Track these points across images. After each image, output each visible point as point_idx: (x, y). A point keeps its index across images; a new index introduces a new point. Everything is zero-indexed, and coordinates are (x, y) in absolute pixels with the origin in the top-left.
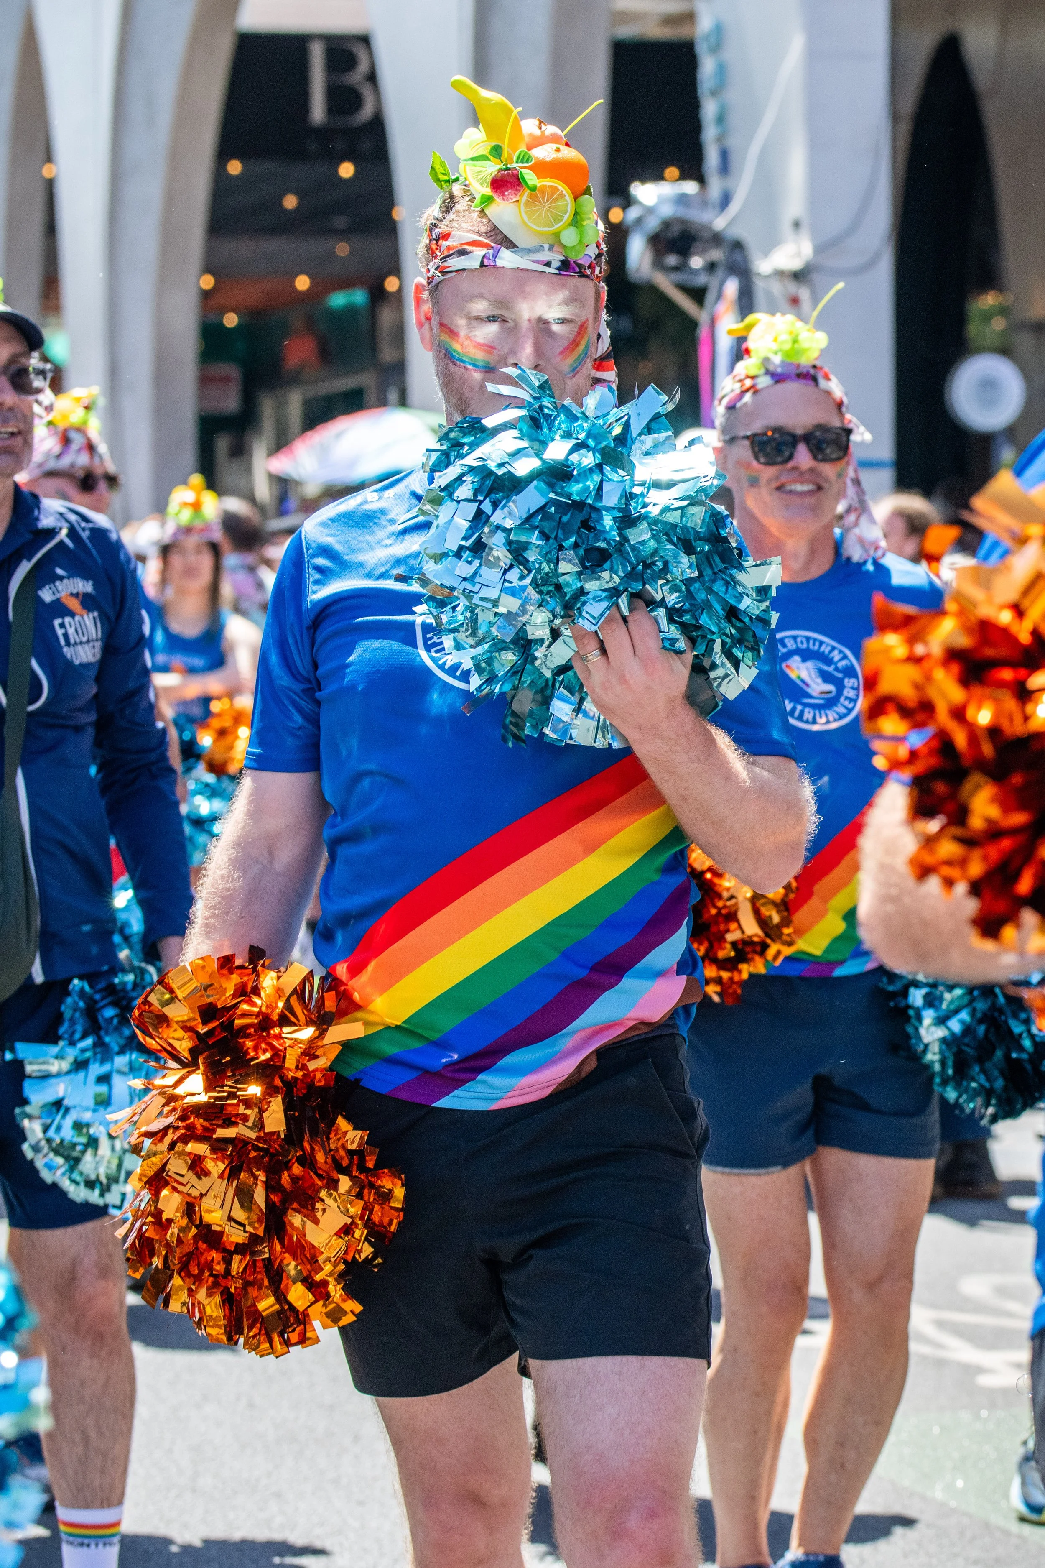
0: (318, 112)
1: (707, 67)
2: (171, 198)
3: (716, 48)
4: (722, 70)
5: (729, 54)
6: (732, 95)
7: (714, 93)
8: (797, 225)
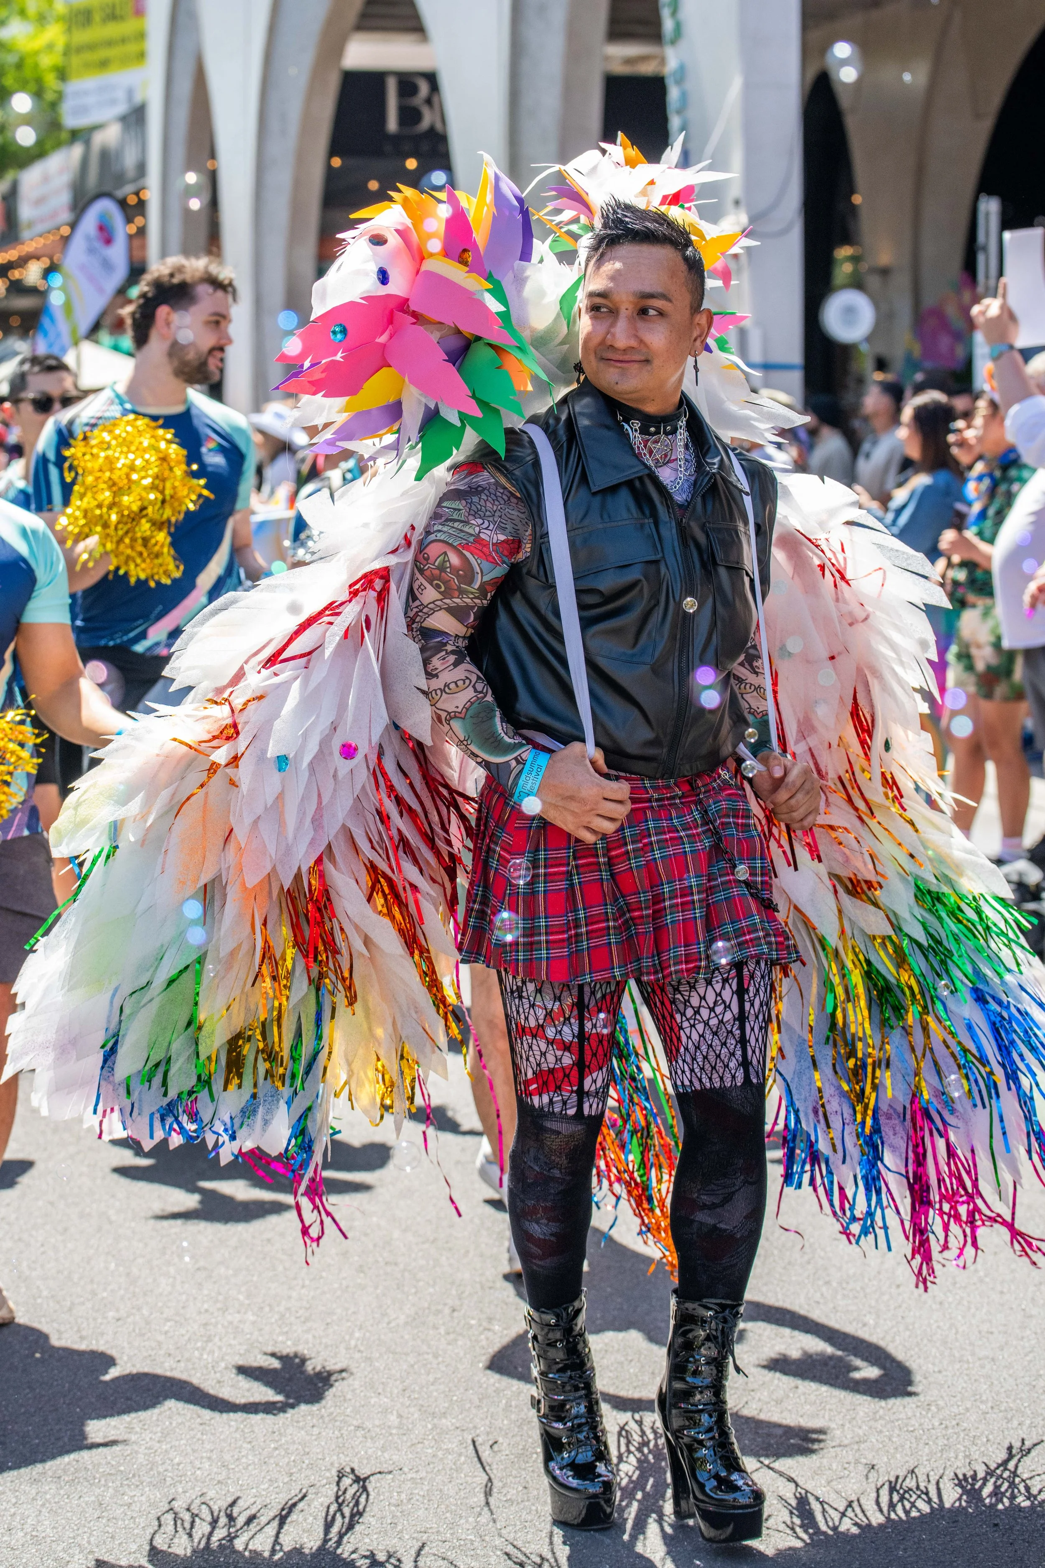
0: (392, 124)
1: (673, 94)
2: (298, 184)
3: (679, 81)
4: (684, 96)
5: (688, 85)
6: (692, 113)
7: (679, 112)
8: (737, 203)
